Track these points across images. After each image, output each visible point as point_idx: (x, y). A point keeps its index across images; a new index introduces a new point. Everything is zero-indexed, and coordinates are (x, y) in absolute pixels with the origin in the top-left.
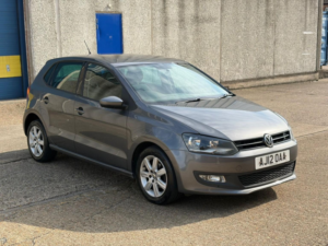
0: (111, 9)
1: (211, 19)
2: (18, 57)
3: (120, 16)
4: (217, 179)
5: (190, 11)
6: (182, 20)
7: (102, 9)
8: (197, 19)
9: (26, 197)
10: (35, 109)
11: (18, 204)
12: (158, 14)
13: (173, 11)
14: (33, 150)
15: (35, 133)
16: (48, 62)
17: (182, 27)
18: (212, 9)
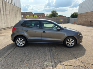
17: (4, 16)
18: (8, 13)
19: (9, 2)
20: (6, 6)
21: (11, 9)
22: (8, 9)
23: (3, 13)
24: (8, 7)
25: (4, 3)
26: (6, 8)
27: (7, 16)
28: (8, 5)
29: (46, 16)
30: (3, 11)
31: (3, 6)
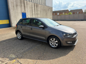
0: (24, 12)
1: (39, 14)
2: (8, 20)
3: (26, 13)
4: (69, 42)
5: (36, 13)
6: (35, 14)
7: (23, 12)
8: (37, 14)
9: (22, 49)
10: (18, 29)
11: (22, 52)
12: (31, 13)
13: (34, 13)
14: (18, 38)
15: (19, 34)
16: (20, 20)
17: (35, 15)
18: (39, 12)
19: (42, 4)
20: (38, 8)
21: (42, 9)
22: (39, 9)
23: (35, 13)
24: (39, 8)
25: (35, 5)
26: (38, 9)
27: (38, 15)
28: (39, 6)
29: (84, 12)
30: (35, 12)
31: (35, 8)
